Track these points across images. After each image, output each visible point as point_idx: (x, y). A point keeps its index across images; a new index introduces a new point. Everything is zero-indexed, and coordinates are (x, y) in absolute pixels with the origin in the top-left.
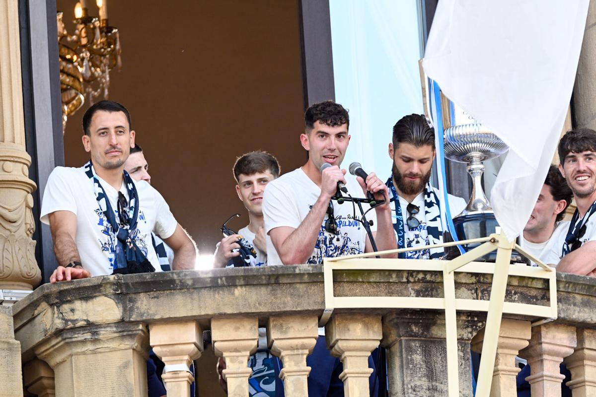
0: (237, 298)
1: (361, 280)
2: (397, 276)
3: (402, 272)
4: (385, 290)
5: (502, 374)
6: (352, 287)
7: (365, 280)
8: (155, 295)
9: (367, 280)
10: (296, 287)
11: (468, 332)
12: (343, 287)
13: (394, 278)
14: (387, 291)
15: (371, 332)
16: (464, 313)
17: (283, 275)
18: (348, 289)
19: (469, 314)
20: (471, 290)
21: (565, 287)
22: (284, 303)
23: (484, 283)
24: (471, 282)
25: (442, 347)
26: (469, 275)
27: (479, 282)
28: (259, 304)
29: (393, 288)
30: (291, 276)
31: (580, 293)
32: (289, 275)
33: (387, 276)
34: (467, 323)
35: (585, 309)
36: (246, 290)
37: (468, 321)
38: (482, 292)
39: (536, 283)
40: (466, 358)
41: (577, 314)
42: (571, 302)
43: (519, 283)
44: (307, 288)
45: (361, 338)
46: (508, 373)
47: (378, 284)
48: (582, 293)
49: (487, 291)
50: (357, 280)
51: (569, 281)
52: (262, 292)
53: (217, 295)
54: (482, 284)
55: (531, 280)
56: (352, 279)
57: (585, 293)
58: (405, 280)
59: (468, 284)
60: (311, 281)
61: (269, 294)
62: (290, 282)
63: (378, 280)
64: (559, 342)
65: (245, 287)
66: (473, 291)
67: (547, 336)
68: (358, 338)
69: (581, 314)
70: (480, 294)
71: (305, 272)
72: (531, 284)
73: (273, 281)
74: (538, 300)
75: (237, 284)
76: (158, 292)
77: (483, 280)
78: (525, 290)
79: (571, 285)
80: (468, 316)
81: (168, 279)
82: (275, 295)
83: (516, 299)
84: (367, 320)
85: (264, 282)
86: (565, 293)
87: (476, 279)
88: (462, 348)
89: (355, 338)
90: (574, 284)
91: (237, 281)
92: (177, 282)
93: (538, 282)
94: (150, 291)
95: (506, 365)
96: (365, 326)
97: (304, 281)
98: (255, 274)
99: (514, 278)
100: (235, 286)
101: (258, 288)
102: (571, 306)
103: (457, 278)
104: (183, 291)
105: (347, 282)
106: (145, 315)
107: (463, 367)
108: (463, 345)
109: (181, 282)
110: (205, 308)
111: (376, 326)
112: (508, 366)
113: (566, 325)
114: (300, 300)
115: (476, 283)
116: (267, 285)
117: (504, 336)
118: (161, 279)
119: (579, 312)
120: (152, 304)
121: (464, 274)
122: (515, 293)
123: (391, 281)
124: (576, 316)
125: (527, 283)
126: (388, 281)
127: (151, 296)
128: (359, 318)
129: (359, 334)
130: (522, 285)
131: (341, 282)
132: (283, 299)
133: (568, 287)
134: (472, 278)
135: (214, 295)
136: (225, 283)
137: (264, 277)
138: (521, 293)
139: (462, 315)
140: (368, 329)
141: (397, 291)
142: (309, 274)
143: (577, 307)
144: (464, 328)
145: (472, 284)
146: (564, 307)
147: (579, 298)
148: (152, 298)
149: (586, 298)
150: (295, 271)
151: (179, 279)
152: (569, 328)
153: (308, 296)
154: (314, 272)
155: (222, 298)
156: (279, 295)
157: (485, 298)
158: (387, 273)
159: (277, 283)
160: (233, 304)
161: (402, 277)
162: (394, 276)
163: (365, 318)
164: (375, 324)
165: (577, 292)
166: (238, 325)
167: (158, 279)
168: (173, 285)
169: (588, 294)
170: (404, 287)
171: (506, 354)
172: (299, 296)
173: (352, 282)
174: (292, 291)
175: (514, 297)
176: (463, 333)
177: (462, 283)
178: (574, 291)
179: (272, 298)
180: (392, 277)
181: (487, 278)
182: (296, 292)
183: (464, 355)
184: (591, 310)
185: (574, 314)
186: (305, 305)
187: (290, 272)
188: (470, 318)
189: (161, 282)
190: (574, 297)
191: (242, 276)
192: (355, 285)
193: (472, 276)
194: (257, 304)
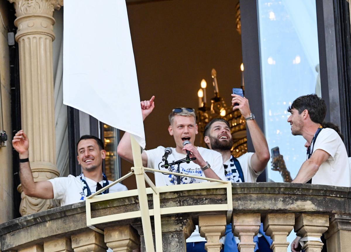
0: (47, 228)
1: (109, 206)
2: (129, 200)
3: (130, 198)
4: (123, 210)
5: (209, 248)
6: (104, 211)
7: (111, 206)
8: (13, 234)
9: (112, 206)
10: (76, 217)
11: (180, 227)
12: (100, 212)
13: (127, 202)
14: (124, 210)
15: (123, 235)
16: (173, 216)
17: (67, 211)
18: (103, 213)
19: (177, 216)
20: (176, 202)
21: (241, 191)
22: (70, 227)
23: (184, 197)
24: (175, 197)
25: (165, 237)
26: (172, 193)
27: (180, 196)
28: (58, 229)
29: (128, 208)
30: (71, 211)
31: (254, 193)
32: (70, 210)
33: (123, 201)
34: (176, 221)
35: (260, 202)
36: (51, 223)
37: (177, 220)
38: (183, 202)
39: (219, 191)
40: (180, 242)
41: (252, 205)
42: (248, 199)
43: (207, 193)
44: (81, 216)
45: (118, 240)
46: (213, 247)
47: (120, 207)
48: (256, 193)
49: (187, 201)
50: (107, 206)
51: (243, 187)
52: (59, 223)
53: (38, 228)
54: (183, 197)
55: (215, 190)
56: (104, 206)
57: (258, 193)
58: (134, 202)
59: (174, 199)
60: (82, 212)
61: (62, 223)
62: (72, 214)
63: (118, 205)
64: (247, 224)
65: (51, 221)
66: (177, 202)
67: (238, 221)
68: (116, 240)
69: (256, 205)
70: (182, 203)
71: (77, 207)
72: (216, 192)
73: (63, 215)
74: (223, 201)
75: (47, 220)
76: (14, 232)
77: (182, 195)
78: (213, 197)
79: (246, 189)
80: (176, 217)
81: (14, 223)
82: (65, 223)
83: (206, 203)
84: (121, 229)
85: (59, 216)
86: (243, 195)
87: (177, 195)
88: (177, 236)
89: (114, 240)
90: (248, 188)
91: (46, 218)
92: (20, 224)
93: (221, 191)
94: (10, 232)
95: (212, 242)
96: (120, 233)
97: (78, 212)
98: (53, 213)
99: (203, 191)
100: (46, 221)
101: (57, 220)
102: (248, 201)
103: (165, 196)
104: (24, 229)
105: (102, 209)
106: (9, 246)
107: (178, 247)
108: (178, 235)
109: (21, 224)
110: (33, 237)
111: (126, 232)
112: (213, 242)
113: (252, 213)
114: (78, 224)
115: (178, 197)
116: (61, 218)
117: (206, 225)
118: (12, 224)
119: (254, 204)
120: (12, 239)
121: (168, 193)
122: (206, 199)
123: (126, 204)
124: (252, 207)
125: (213, 192)
126: (124, 204)
127: (11, 235)
128: (117, 228)
129: (117, 238)
130: (210, 194)
131: (99, 209)
132: (69, 225)
133: (244, 190)
134: (175, 194)
135: (37, 228)
136: (41, 221)
137: (58, 214)
138: (210, 199)
139: (172, 217)
140: (122, 234)
141: (130, 209)
142: (79, 208)
143: (253, 201)
144: (176, 225)
145: (176, 198)
146: (242, 203)
147: (254, 196)
148: (12, 236)
149: (260, 195)
150: (72, 207)
151: (19, 223)
152: (255, 214)
153: (82, 221)
154: (82, 206)
155: (41, 230)
156: (67, 223)
157: (184, 205)
158: (122, 200)
159: (66, 216)
160: (46, 232)
161: (132, 201)
162: (127, 201)
163: (120, 228)
164: (126, 231)
165: (251, 192)
166: (56, 243)
167: (10, 225)
168: (19, 226)
169: (260, 193)
170: (134, 206)
171: (212, 236)
172: (77, 221)
173: (104, 208)
174: (74, 219)
175: (205, 202)
176: (177, 227)
177: (170, 199)
178: (249, 193)
179: (64, 225)
180: (126, 202)
181: (185, 193)
182: (76, 219)
183: (179, 240)
184: (265, 202)
185: (250, 206)
186: (80, 226)
187: (69, 209)
188: (177, 218)
189: (13, 226)
190: (251, 196)
191: (47, 215)
192: (107, 210)
193: (174, 194)
194: (57, 230)
